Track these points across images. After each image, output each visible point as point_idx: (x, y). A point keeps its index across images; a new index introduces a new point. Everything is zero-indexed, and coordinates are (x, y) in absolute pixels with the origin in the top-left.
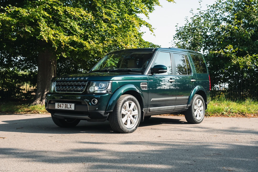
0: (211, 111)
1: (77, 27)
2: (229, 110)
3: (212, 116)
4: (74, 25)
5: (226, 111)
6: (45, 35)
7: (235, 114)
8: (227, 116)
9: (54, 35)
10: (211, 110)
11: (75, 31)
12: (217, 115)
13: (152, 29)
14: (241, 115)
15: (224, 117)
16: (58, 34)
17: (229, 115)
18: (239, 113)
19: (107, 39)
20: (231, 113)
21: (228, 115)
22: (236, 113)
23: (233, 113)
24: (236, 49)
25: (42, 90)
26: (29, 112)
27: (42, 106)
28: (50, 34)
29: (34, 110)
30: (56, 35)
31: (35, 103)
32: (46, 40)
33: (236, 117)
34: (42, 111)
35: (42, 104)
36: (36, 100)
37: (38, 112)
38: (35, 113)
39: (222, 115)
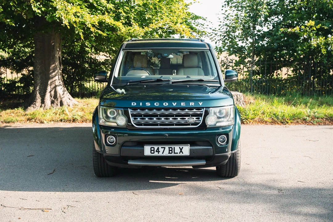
0: (290, 116)
2: (313, 114)
3: (292, 123)
5: (309, 116)
7: (322, 120)
8: (311, 123)
11: (101, 4)
12: (297, 122)
14: (330, 121)
15: (308, 124)
16: (79, 12)
18: (327, 119)
20: (316, 119)
21: (312, 122)
22: (322, 119)
23: (318, 118)
24: (318, 27)
25: (42, 87)
26: (27, 121)
27: (46, 112)
28: (70, 14)
29: (35, 119)
30: (77, 14)
31: (34, 105)
32: (67, 24)
33: (324, 125)
34: (48, 120)
35: (45, 108)
36: (35, 102)
37: (41, 121)
38: (37, 122)
39: (305, 121)
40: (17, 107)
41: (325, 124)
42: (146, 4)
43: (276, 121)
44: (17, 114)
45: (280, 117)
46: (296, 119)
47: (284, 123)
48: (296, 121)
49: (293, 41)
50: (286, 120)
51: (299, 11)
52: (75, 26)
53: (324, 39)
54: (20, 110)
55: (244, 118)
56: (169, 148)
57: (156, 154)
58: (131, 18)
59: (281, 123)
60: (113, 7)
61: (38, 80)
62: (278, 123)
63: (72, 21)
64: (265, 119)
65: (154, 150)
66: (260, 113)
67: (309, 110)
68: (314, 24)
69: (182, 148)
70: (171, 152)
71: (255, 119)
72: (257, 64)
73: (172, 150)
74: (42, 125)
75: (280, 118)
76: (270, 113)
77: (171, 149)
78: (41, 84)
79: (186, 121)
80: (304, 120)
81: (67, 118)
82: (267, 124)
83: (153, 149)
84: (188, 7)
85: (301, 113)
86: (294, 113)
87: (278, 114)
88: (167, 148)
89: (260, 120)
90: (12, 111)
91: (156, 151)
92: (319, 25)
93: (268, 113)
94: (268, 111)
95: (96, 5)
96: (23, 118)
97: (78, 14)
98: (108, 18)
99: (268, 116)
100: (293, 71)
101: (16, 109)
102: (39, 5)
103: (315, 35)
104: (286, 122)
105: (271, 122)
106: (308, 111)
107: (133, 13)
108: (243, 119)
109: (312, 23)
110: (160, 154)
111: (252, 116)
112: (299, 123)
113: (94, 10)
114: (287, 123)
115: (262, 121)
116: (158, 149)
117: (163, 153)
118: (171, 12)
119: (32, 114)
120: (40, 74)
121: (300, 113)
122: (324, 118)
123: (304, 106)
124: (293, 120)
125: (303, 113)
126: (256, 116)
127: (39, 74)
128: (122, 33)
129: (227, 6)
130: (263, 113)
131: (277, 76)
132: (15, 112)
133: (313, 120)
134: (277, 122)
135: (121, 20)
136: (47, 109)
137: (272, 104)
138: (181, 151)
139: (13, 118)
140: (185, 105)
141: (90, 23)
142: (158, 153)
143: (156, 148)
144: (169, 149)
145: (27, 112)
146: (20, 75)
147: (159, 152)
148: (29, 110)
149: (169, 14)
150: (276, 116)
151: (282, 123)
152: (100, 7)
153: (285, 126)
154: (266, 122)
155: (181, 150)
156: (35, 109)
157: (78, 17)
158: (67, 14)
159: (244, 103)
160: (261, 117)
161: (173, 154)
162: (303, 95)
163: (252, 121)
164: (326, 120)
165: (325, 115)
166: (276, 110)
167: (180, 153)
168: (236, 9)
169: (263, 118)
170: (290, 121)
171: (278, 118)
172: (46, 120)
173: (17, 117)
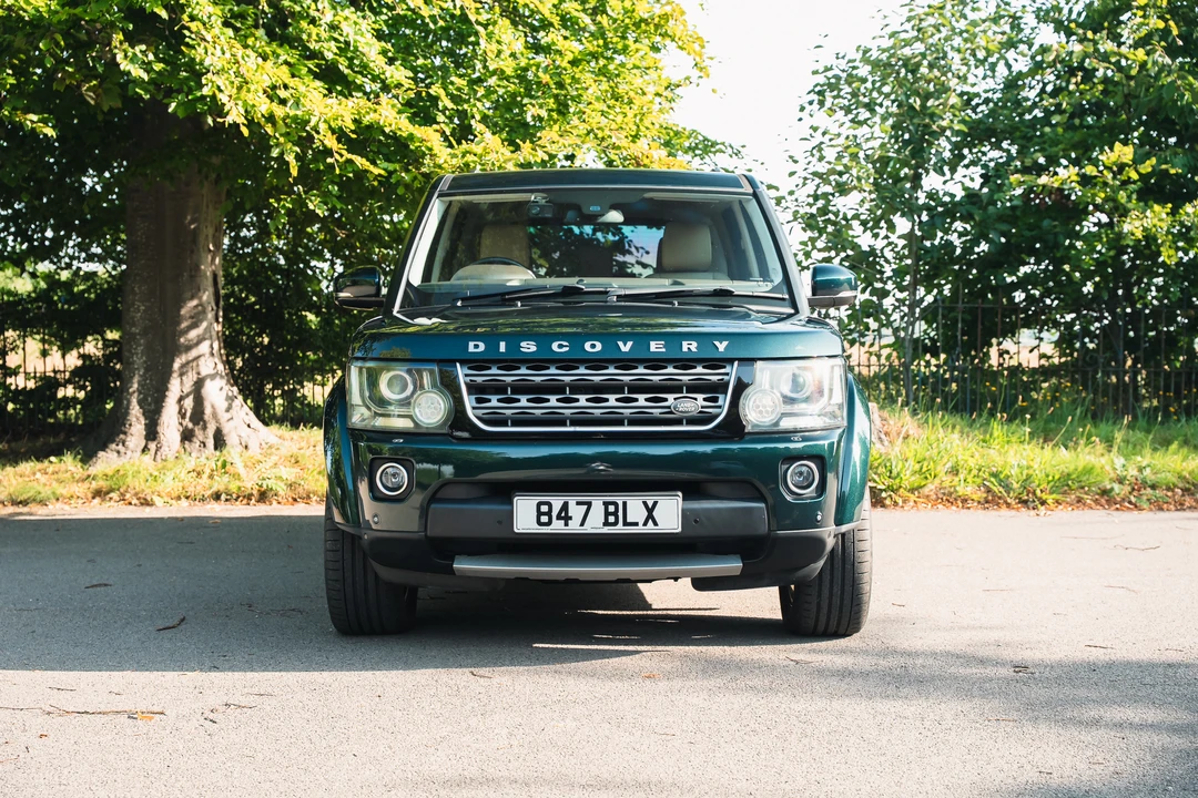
0: (1050, 478)
1: (372, 50)
2: (1135, 473)
3: (1058, 502)
4: (358, 38)
5: (1121, 481)
6: (230, 96)
7: (1170, 494)
8: (1130, 502)
9: (271, 93)
10: (1047, 476)
11: (364, 69)
12: (1079, 500)
13: (708, 62)
15: (1117, 509)
16: (286, 87)
17: (1139, 497)
18: (1187, 490)
19: (533, 116)
20: (1149, 489)
21: (1133, 500)
22: (1168, 489)
23: (1153, 487)
24: (1146, 168)
25: (151, 380)
26: (93, 498)
27: (163, 468)
28: (252, 88)
29: (122, 490)
30: (278, 92)
31: (120, 447)
32: (241, 120)
33: (1177, 510)
34: (169, 495)
35: (158, 457)
36: (125, 433)
37: (145, 499)
38: (130, 504)
39: (1106, 497)
40: (59, 453)
41: (1180, 507)
42: (526, 69)
43: (1000, 498)
44: (56, 476)
45: (1015, 484)
46: (1072, 490)
47: (1031, 505)
48: (1073, 497)
49: (1055, 226)
50: (1038, 492)
51: (1077, 121)
52: (269, 129)
53: (1168, 214)
54: (69, 463)
55: (883, 487)
56: (606, 504)
57: (558, 527)
58: (473, 117)
59: (1019, 503)
60: (409, 78)
61: (137, 354)
62: (1008, 505)
63: (259, 116)
64: (961, 490)
65: (549, 514)
66: (941, 470)
67: (1119, 461)
68: (1131, 157)
69: (655, 503)
70: (612, 519)
71: (926, 491)
72: (929, 315)
73: (615, 514)
74: (148, 509)
75: (1015, 486)
76: (980, 470)
77: (611, 508)
78: (147, 370)
79: (669, 407)
80: (1105, 492)
81: (239, 488)
82: (969, 508)
83: (544, 509)
84: (678, 91)
85: (1092, 469)
86: (1066, 471)
87: (1006, 472)
88: (598, 504)
89: (944, 494)
90: (39, 465)
91: (559, 517)
92: (1148, 162)
93: (971, 470)
94: (972, 462)
95: (347, 71)
96: (81, 489)
97: (282, 94)
98: (387, 104)
99: (969, 480)
100: (1058, 344)
101: (53, 459)
102: (141, 51)
103: (1134, 196)
104: (1040, 499)
105: (982, 500)
106: (1116, 461)
107: (479, 100)
108: (881, 490)
109: (1123, 153)
110: (574, 527)
111: (913, 478)
112: (1084, 504)
113: (339, 88)
114: (1043, 503)
115: (950, 498)
116: (565, 507)
117: (582, 525)
118: (617, 100)
119: (110, 473)
120: (145, 332)
121: (1089, 471)
122: (1175, 486)
123: (1100, 448)
124: (1065, 493)
125: (1099, 470)
126: (926, 478)
127: (139, 334)
128: (440, 167)
129: (816, 106)
130: (955, 471)
131: (1001, 355)
132: (50, 470)
133: (1135, 493)
134: (1006, 502)
135: (438, 123)
136: (165, 460)
137: (984, 441)
138: (650, 516)
139: (40, 488)
140: (664, 350)
141: (325, 121)
142: (566, 525)
143: (557, 503)
144: (606, 509)
145: (93, 470)
146: (73, 360)
147: (567, 519)
148: (100, 461)
149: (609, 107)
150: (1000, 482)
151: (1025, 503)
152: (360, 76)
153: (1032, 513)
154: (964, 501)
155: (650, 511)
156: (124, 460)
157: (283, 102)
158: (240, 88)
159: (883, 436)
160: (946, 484)
161: (620, 529)
162: (1095, 416)
163: (913, 497)
164: (1183, 495)
165: (1181, 477)
166: (999, 460)
167: (645, 524)
168: (850, 117)
169: (955, 487)
170: (1054, 496)
171: (1007, 486)
172: (163, 494)
173: (55, 485)
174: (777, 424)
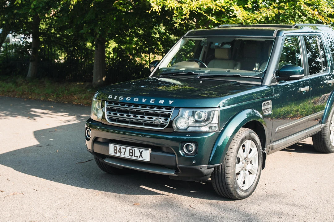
56: (130, 149)
57: (118, 155)
65: (116, 150)
69: (142, 151)
70: (131, 154)
77: (131, 151)
79: (152, 121)
83: (115, 148)
88: (128, 148)
91: (119, 152)
110: (122, 155)
116: (120, 148)
117: (124, 155)
138: (141, 155)
140: (154, 102)
142: (120, 154)
143: (118, 147)
147: (121, 152)
155: (141, 153)
161: (133, 158)
167: (139, 157)
174: (186, 129)
